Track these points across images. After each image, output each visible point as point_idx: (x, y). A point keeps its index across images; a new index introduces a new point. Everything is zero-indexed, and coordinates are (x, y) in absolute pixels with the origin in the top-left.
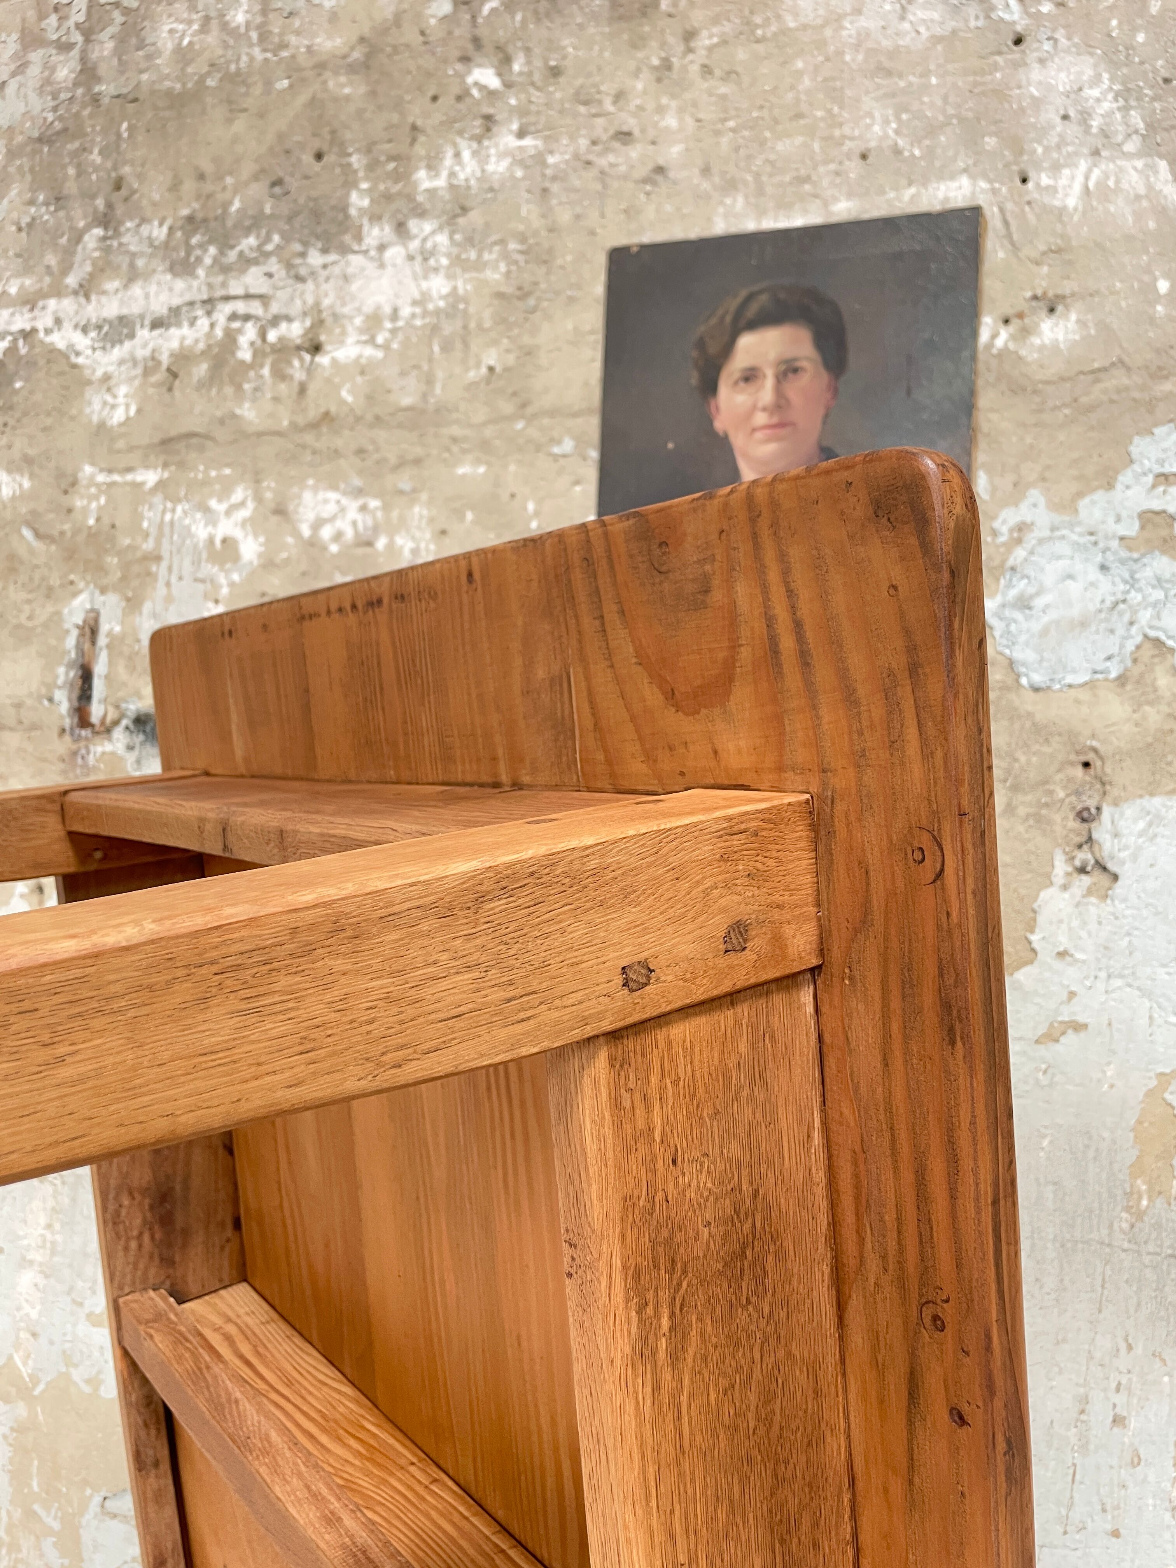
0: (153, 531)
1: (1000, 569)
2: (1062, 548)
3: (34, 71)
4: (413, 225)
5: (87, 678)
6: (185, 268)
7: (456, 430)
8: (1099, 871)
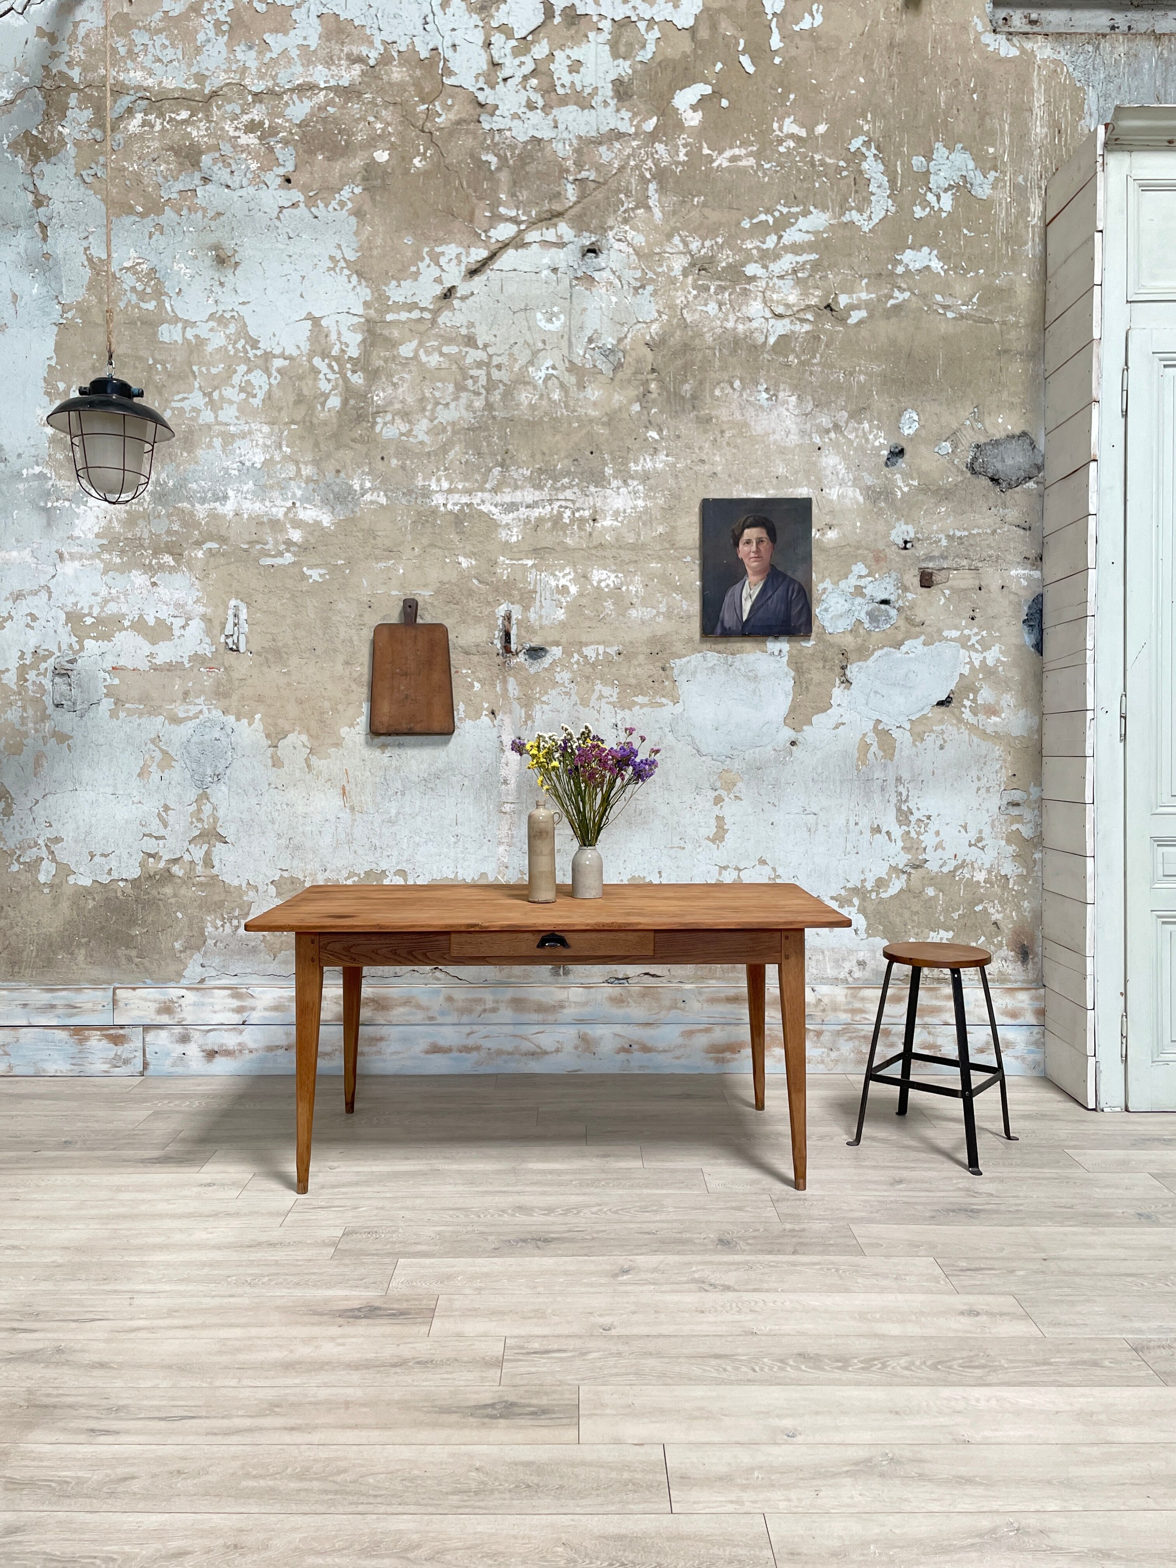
0: (533, 582)
1: (820, 601)
2: (836, 595)
3: (463, 401)
4: (630, 481)
5: (507, 635)
6: (539, 487)
7: (649, 552)
8: (848, 682)
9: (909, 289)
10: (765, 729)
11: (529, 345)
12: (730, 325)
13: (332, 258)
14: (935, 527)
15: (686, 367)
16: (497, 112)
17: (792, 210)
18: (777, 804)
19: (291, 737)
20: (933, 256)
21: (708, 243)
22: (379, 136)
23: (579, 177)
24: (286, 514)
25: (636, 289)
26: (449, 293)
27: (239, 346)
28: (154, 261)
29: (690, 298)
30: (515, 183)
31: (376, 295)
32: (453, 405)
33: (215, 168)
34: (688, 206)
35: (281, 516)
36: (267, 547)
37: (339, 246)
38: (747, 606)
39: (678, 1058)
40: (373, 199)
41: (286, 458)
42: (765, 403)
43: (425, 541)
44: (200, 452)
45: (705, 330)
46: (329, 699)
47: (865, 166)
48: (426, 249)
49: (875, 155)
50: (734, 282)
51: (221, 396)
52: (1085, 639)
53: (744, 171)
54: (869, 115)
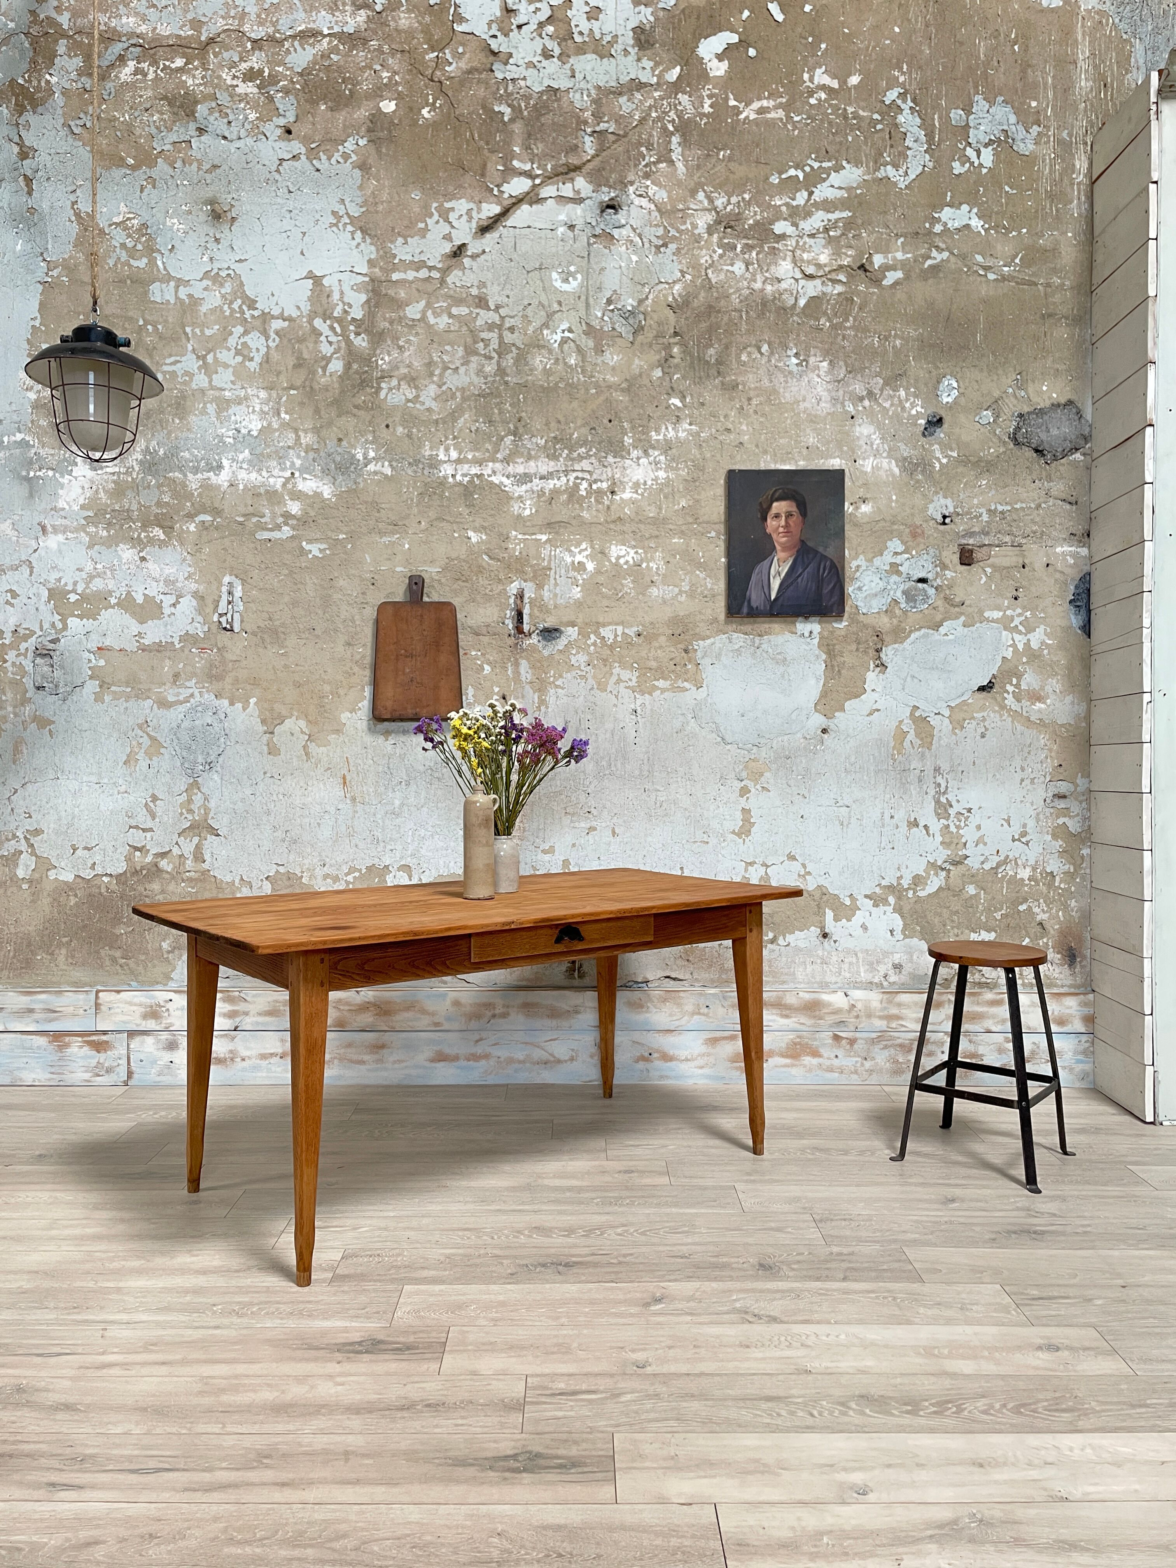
0: (547, 559)
1: (853, 579)
2: (870, 573)
3: (473, 366)
4: (650, 451)
5: (520, 615)
6: (554, 457)
7: (671, 526)
8: (882, 666)
9: (947, 249)
10: (794, 716)
11: (543, 306)
12: (758, 285)
13: (334, 213)
14: (976, 501)
15: (712, 329)
16: (511, 61)
17: (824, 165)
18: (807, 795)
19: (289, 723)
20: (973, 215)
21: (734, 200)
22: (385, 85)
23: (597, 129)
24: (284, 485)
25: (658, 248)
26: (459, 252)
27: (235, 306)
28: (146, 216)
29: (716, 257)
30: (529, 135)
31: (381, 252)
32: (462, 370)
33: (211, 119)
34: (713, 161)
35: (279, 486)
36: (263, 520)
37: (342, 201)
38: (775, 584)
39: (701, 1067)
40: (378, 151)
41: (285, 425)
42: (795, 369)
43: (432, 514)
44: (192, 419)
45: (731, 291)
46: (329, 683)
47: (901, 119)
48: (435, 205)
49: (911, 108)
50: (763, 241)
51: (216, 359)
52: (1141, 616)
53: (771, 124)
54: (905, 67)
